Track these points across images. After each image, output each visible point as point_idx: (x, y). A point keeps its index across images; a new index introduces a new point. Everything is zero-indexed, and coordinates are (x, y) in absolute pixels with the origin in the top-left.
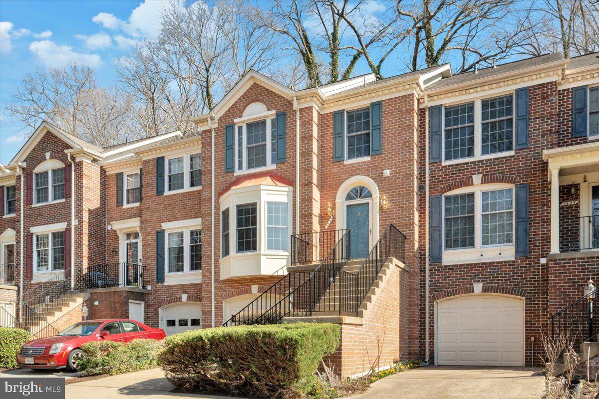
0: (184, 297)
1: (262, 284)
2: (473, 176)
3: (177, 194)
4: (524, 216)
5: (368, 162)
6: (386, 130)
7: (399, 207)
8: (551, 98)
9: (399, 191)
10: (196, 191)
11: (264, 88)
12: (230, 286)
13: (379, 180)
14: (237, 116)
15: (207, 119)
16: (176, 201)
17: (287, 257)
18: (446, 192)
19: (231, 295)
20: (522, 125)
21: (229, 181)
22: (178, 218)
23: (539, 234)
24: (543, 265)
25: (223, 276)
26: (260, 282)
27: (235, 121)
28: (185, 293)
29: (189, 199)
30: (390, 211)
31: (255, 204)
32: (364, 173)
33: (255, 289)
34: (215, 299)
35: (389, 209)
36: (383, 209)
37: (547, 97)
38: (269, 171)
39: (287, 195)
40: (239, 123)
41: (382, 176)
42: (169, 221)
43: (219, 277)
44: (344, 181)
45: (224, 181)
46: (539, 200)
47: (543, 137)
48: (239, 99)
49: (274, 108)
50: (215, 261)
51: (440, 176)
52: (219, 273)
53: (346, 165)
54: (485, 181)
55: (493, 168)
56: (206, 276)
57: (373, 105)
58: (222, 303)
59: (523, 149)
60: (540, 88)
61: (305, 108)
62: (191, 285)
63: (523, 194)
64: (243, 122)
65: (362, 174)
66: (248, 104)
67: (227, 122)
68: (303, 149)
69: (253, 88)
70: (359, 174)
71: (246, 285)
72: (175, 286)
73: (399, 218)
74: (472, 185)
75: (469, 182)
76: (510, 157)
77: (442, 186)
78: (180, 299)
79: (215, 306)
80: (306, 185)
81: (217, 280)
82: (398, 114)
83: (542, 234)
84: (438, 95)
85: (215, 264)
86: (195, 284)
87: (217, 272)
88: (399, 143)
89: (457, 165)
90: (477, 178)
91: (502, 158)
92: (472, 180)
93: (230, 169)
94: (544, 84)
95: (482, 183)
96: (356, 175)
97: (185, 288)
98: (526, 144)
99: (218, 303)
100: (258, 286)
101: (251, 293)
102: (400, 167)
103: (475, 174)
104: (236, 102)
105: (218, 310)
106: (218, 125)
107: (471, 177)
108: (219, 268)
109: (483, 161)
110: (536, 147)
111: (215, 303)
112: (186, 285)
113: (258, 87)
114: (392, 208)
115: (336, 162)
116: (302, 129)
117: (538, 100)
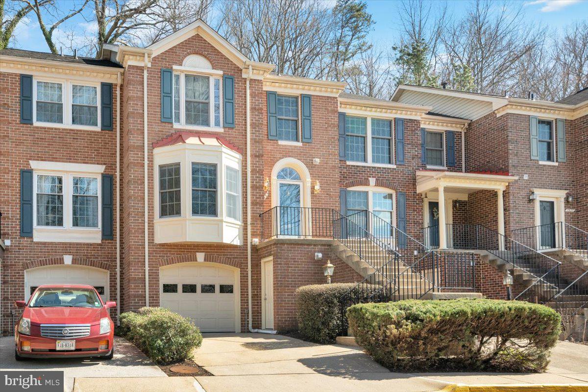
0: (68, 259)
1: (209, 252)
2: (370, 178)
3: (55, 129)
4: (403, 217)
5: (300, 147)
6: (315, 122)
7: (327, 194)
8: (417, 132)
9: (327, 180)
10: (84, 131)
11: (209, 44)
12: (169, 251)
13: (310, 166)
14: (177, 63)
15: (144, 54)
16: (54, 137)
17: (238, 227)
18: (350, 187)
19: (170, 262)
20: (400, 146)
21: (166, 132)
22: (57, 158)
23: (411, 232)
24: (415, 256)
25: (159, 239)
26: (207, 249)
27: (175, 67)
28: (69, 253)
29: (74, 139)
30: (320, 196)
31: (215, 166)
32: (296, 157)
33: (200, 257)
34: (149, 264)
35: (319, 194)
36: (314, 194)
37: (414, 131)
38: (216, 132)
39: (238, 163)
40: (177, 70)
41: (312, 163)
42: (42, 160)
43: (153, 240)
44: (278, 160)
45: (160, 131)
46: (412, 206)
47: (413, 159)
48: (178, 45)
49: (221, 69)
50: (148, 221)
51: (345, 173)
52: (153, 234)
53: (280, 145)
54: (377, 185)
55: (382, 175)
56: (136, 237)
57: (303, 96)
58: (158, 270)
59: (401, 165)
60: (410, 122)
61: (255, 80)
62: (77, 244)
63: (402, 200)
64: (182, 71)
65: (295, 157)
66: (189, 54)
67: (164, 65)
68: (253, 120)
69: (195, 39)
70: (292, 157)
71: (189, 252)
72: (52, 243)
73: (327, 204)
74: (369, 185)
75: (367, 183)
76: (393, 169)
77: (347, 182)
78: (61, 261)
79: (149, 273)
80: (256, 156)
81: (151, 243)
82: (325, 111)
83: (414, 232)
84: (346, 104)
85: (149, 223)
86: (84, 244)
87: (152, 234)
88: (326, 137)
89: (357, 166)
90: (372, 181)
91: (388, 168)
92: (369, 181)
93: (166, 119)
94: (412, 120)
95: (375, 186)
96: (290, 156)
97: (67, 248)
98: (403, 161)
99: (153, 270)
100: (203, 254)
101: (196, 261)
102: (327, 159)
103: (370, 177)
104: (175, 47)
105: (152, 278)
106: (152, 66)
107: (368, 179)
108: (153, 229)
109: (375, 167)
110: (409, 166)
111: (149, 270)
112: (70, 244)
113: (201, 40)
114: (321, 194)
115: (270, 140)
116: (252, 100)
117: (409, 131)
